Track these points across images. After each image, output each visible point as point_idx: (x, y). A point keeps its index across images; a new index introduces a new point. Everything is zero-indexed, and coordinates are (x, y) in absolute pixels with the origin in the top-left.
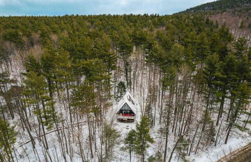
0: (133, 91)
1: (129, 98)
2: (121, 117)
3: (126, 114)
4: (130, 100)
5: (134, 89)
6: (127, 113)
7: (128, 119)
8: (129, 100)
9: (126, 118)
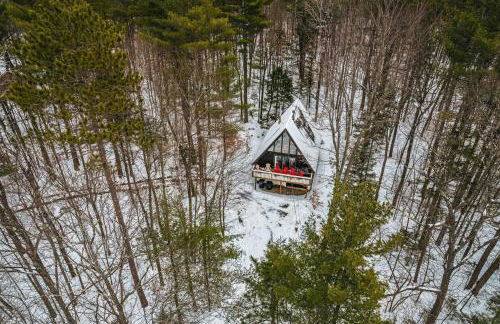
0: (313, 105)
1: (297, 116)
2: (267, 174)
3: (284, 167)
4: (301, 123)
5: (317, 98)
6: (288, 163)
7: (288, 184)
8: (298, 124)
9: (282, 179)
